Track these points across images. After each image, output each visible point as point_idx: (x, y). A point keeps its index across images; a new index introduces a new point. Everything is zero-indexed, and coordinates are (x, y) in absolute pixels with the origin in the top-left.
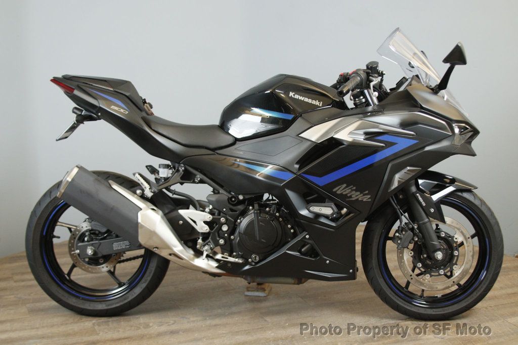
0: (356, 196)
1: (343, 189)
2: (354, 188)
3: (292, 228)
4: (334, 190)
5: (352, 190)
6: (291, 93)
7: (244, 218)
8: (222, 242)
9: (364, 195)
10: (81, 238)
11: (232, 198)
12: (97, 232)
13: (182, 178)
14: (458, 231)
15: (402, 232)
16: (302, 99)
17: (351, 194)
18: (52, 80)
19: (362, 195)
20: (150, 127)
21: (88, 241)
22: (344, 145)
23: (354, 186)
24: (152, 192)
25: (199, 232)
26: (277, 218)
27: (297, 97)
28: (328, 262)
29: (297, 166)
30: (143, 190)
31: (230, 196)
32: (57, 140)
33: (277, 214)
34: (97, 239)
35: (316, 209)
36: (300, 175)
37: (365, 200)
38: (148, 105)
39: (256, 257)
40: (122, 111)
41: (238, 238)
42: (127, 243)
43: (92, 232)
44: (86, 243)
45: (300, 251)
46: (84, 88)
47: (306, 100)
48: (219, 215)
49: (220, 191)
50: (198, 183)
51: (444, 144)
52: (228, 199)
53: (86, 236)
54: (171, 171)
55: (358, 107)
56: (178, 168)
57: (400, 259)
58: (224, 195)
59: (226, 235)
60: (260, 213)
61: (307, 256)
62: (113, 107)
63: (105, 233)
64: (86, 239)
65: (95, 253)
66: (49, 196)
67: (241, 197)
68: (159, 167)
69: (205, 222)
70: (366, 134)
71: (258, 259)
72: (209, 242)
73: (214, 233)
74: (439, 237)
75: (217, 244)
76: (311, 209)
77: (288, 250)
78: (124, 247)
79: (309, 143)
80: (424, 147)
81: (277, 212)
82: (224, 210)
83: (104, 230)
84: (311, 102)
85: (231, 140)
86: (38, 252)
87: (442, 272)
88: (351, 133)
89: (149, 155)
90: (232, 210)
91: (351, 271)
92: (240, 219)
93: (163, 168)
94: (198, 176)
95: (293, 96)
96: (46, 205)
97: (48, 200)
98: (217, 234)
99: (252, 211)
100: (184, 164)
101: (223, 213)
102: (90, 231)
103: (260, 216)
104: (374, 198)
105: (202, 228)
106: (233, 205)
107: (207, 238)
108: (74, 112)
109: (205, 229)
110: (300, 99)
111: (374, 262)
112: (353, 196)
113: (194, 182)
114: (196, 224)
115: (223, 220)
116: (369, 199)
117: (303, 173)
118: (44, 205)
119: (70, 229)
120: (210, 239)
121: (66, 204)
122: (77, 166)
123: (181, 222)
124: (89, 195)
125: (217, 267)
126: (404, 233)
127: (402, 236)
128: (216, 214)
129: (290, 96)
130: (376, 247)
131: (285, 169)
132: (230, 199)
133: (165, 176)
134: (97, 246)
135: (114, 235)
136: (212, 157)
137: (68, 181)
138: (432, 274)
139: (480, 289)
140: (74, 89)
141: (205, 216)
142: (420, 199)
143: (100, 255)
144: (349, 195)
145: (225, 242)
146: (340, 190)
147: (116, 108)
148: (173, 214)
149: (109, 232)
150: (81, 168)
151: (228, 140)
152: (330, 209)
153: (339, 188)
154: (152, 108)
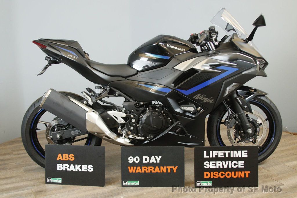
0: (206, 100)
1: (199, 96)
2: (205, 96)
3: (171, 119)
4: (194, 97)
5: (204, 97)
6: (168, 44)
7: (144, 115)
8: (132, 128)
9: (210, 99)
10: (53, 129)
11: (137, 103)
12: (62, 126)
13: (108, 94)
14: (259, 118)
15: (229, 119)
16: (174, 48)
17: (203, 99)
18: (33, 42)
19: (209, 99)
20: (90, 66)
21: (57, 131)
22: (199, 72)
23: (205, 95)
24: (92, 102)
25: (119, 123)
26: (162, 114)
27: (171, 47)
28: (190, 137)
29: (173, 85)
30: (87, 101)
31: (136, 103)
32: (37, 75)
33: (162, 112)
34: (62, 130)
35: (185, 108)
36: (175, 90)
37: (210, 102)
38: (86, 54)
39: (151, 136)
40: (74, 57)
41: (141, 126)
42: (79, 131)
43: (59, 126)
44: (56, 132)
45: (175, 132)
46: (52, 45)
47: (176, 48)
48: (130, 113)
49: (130, 100)
50: (117, 96)
51: (252, 70)
52: (135, 105)
53: (55, 128)
54: (102, 90)
55: (204, 51)
56: (106, 88)
57: (229, 134)
58: (132, 102)
59: (134, 124)
60: (153, 111)
61: (179, 134)
62: (69, 55)
63: (66, 126)
64: (56, 130)
65: (61, 137)
66: (34, 107)
67: (142, 103)
68: (96, 88)
69: (123, 118)
70: (211, 66)
71: (152, 137)
72: (125, 128)
73: (127, 124)
74: (249, 121)
75: (129, 129)
76: (182, 108)
77: (169, 131)
78: (77, 133)
79: (179, 72)
80: (242, 72)
81: (162, 111)
82: (133, 110)
83: (65, 124)
84: (179, 49)
85: (135, 72)
86: (29, 138)
87: (251, 140)
88: (203, 65)
89: (90, 81)
90: (137, 110)
91: (203, 141)
92: (142, 115)
93: (98, 88)
94: (117, 92)
95: (169, 46)
96: (32, 111)
97: (33, 109)
98: (129, 124)
99: (149, 111)
100: (109, 86)
101: (132, 112)
102: (58, 125)
103: (153, 113)
104: (215, 101)
105: (121, 121)
106: (137, 107)
107: (124, 126)
108: (46, 59)
109: (123, 121)
110: (173, 48)
111: (215, 136)
112: (204, 100)
113: (115, 96)
114: (118, 119)
115: (132, 116)
116: (213, 101)
117: (177, 88)
118: (31, 112)
119: (46, 124)
120: (125, 127)
121: (44, 110)
122: (50, 89)
123: (109, 118)
124: (58, 105)
125: (129, 142)
126: (231, 119)
127: (230, 121)
128: (128, 113)
129: (167, 46)
130: (215, 128)
131: (166, 87)
132: (135, 104)
133: (99, 93)
134: (62, 133)
135: (71, 127)
136: (125, 81)
137: (46, 97)
138: (246, 141)
139: (271, 148)
140: (46, 46)
141: (122, 114)
142: (239, 100)
143: (64, 138)
144: (202, 100)
145: (134, 128)
146: (197, 97)
147: (71, 56)
148: (104, 114)
149: (68, 125)
150: (53, 90)
151: (133, 72)
152: (193, 108)
153: (197, 96)
154: (88, 56)
